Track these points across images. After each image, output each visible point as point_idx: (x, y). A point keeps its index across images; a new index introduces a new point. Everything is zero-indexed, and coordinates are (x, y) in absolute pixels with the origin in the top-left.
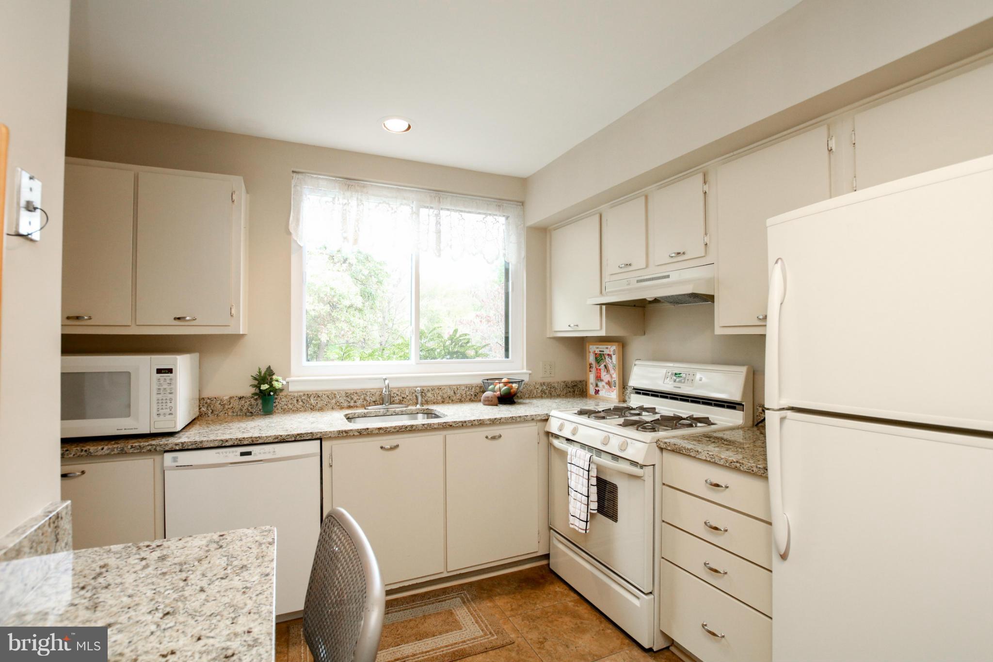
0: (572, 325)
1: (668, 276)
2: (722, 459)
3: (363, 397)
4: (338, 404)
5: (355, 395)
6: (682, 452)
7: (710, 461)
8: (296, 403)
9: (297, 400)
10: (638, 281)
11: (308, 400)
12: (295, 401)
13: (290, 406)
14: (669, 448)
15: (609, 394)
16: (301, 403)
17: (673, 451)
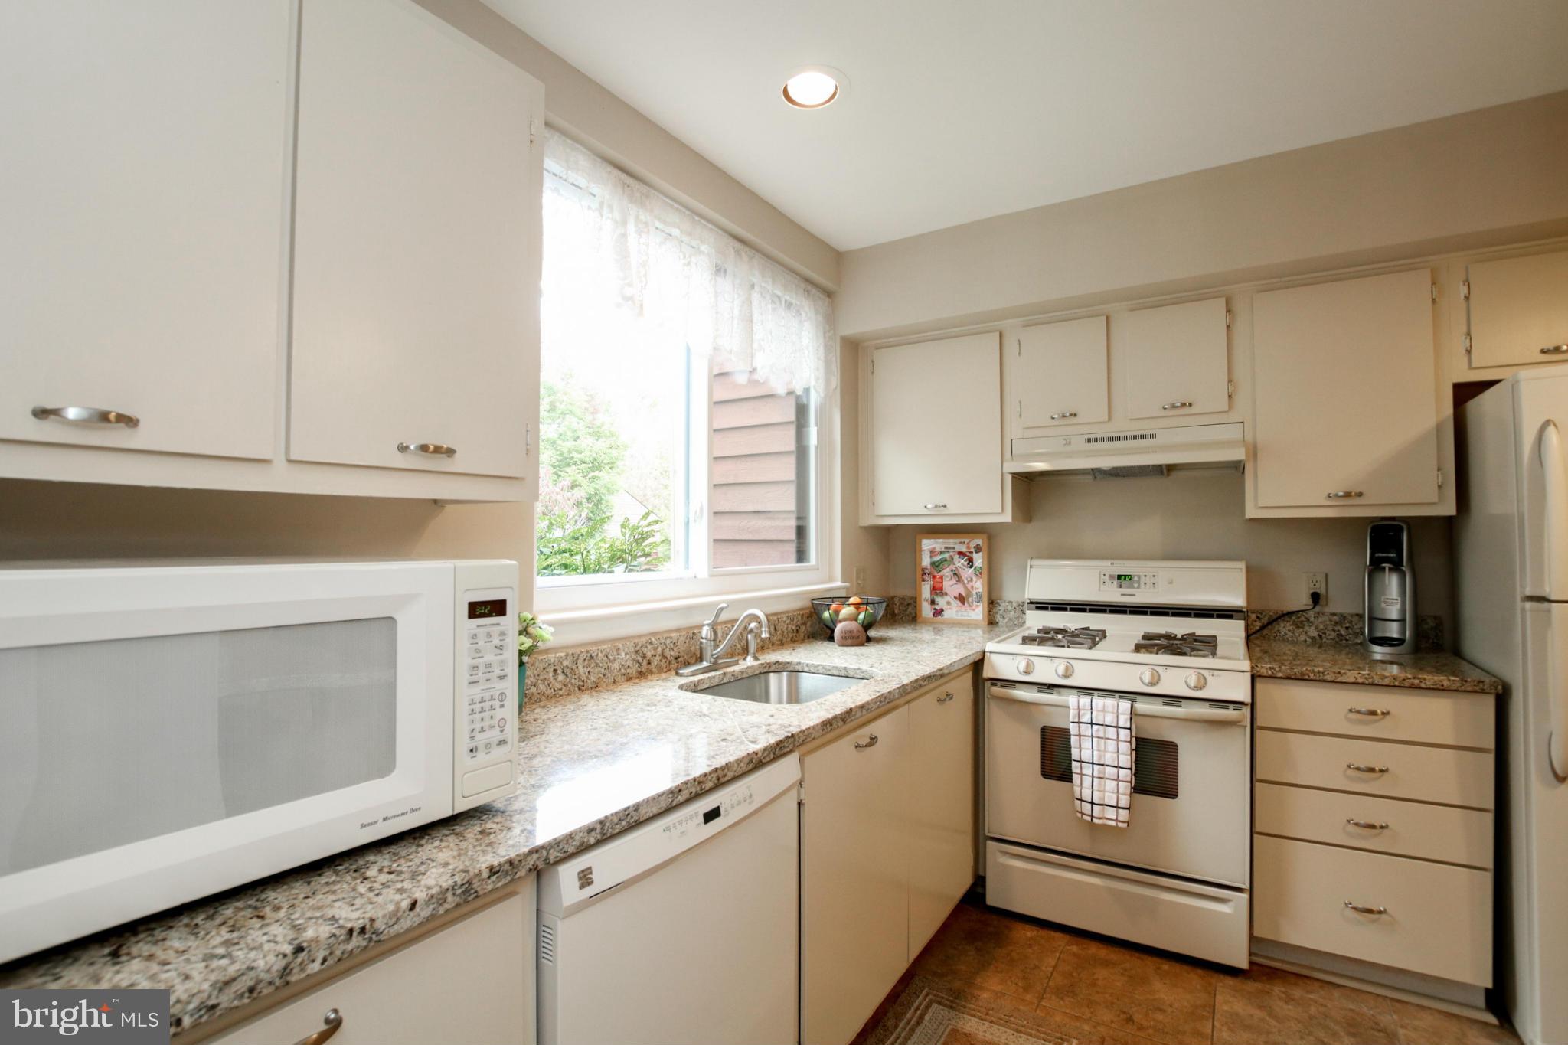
0: (929, 506)
1: (1154, 436)
2: (1386, 677)
3: (660, 649)
4: (623, 671)
5: (649, 647)
6: (1307, 677)
7: (1363, 684)
8: (552, 679)
9: (555, 670)
10: (1088, 441)
11: (574, 667)
12: (551, 674)
13: (542, 687)
14: (1280, 675)
15: (965, 614)
16: (561, 677)
17: (1289, 678)
